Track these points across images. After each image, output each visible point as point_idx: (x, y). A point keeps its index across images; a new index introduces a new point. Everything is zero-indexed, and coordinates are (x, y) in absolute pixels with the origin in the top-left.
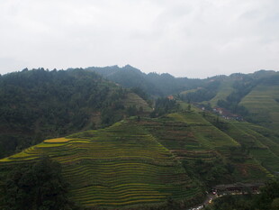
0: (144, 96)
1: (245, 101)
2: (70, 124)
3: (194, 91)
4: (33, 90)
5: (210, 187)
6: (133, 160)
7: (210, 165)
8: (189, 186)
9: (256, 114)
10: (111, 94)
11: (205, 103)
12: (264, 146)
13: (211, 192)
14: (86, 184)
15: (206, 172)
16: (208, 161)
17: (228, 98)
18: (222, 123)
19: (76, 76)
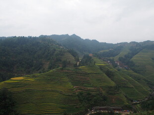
0: (74, 54)
1: (134, 58)
2: (33, 68)
3: (107, 51)
4: (16, 49)
5: (91, 107)
6: (53, 91)
7: (93, 96)
8: (78, 106)
9: (139, 66)
10: (56, 52)
11: (111, 58)
12: (132, 86)
13: (91, 110)
14: (25, 102)
15: (91, 100)
16: (93, 93)
17: (125, 56)
18: (111, 72)
19: (40, 42)
